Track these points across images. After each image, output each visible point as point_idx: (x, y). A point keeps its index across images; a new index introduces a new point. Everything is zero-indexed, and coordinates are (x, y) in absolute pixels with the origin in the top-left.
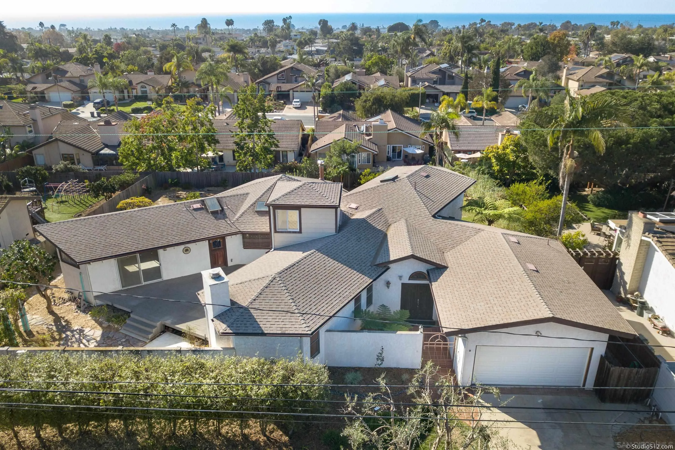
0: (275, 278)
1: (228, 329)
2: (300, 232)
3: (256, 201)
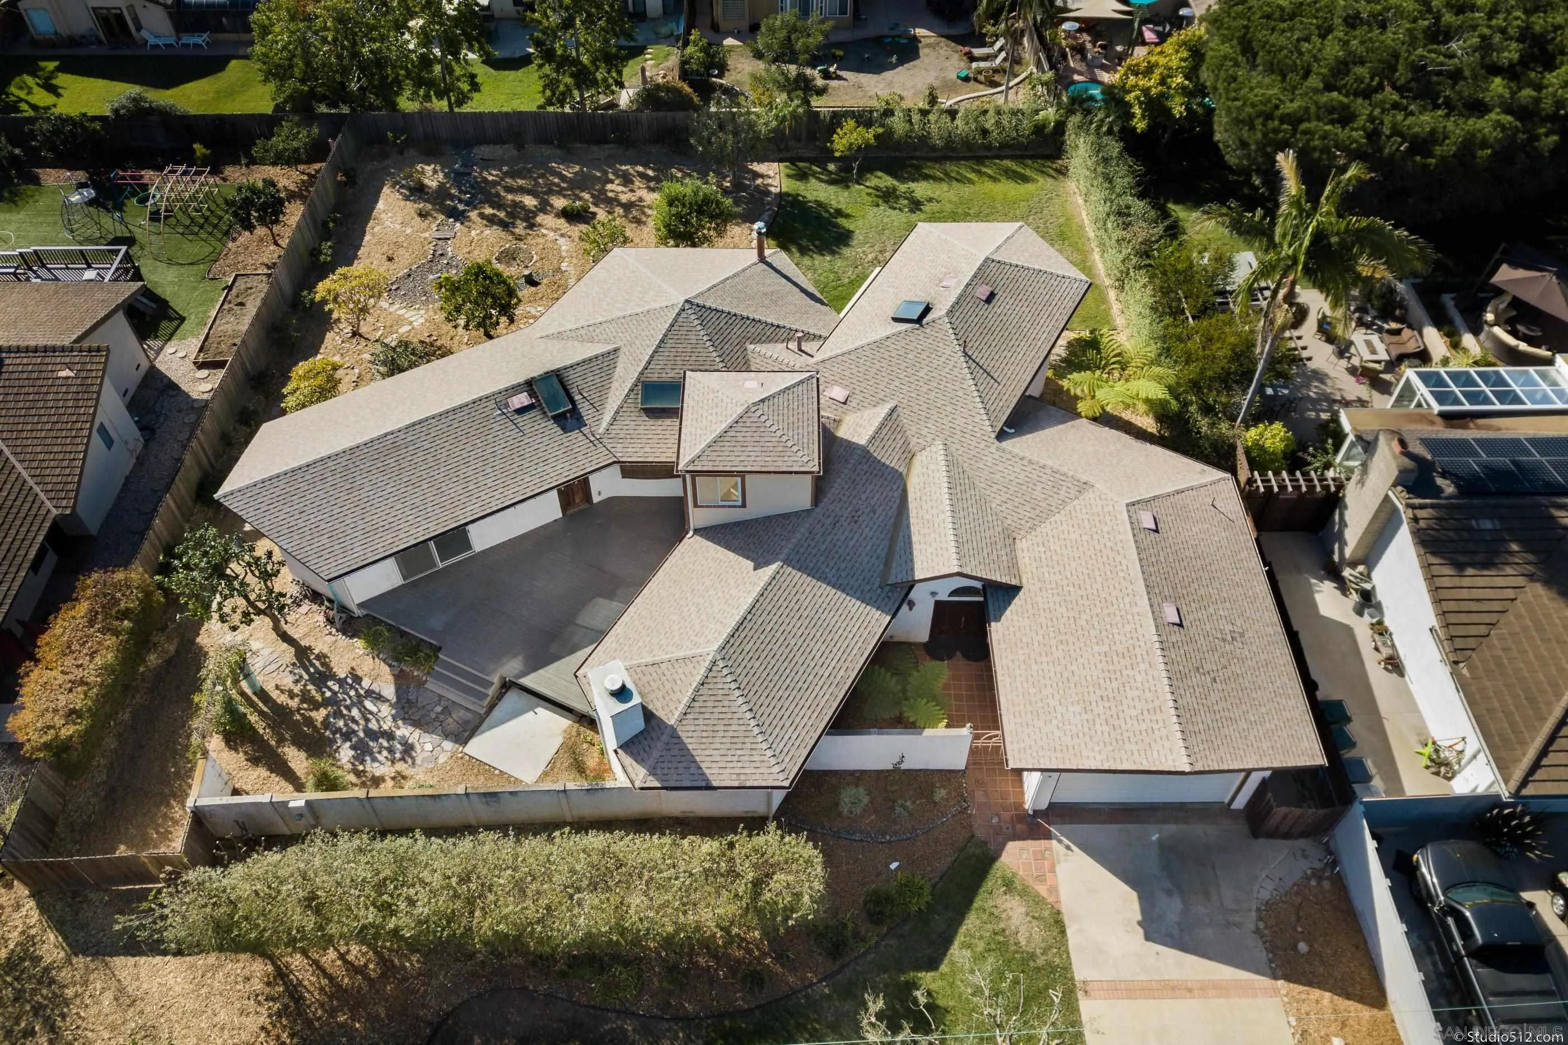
0: (714, 663)
1: (651, 778)
2: (744, 505)
3: (638, 379)
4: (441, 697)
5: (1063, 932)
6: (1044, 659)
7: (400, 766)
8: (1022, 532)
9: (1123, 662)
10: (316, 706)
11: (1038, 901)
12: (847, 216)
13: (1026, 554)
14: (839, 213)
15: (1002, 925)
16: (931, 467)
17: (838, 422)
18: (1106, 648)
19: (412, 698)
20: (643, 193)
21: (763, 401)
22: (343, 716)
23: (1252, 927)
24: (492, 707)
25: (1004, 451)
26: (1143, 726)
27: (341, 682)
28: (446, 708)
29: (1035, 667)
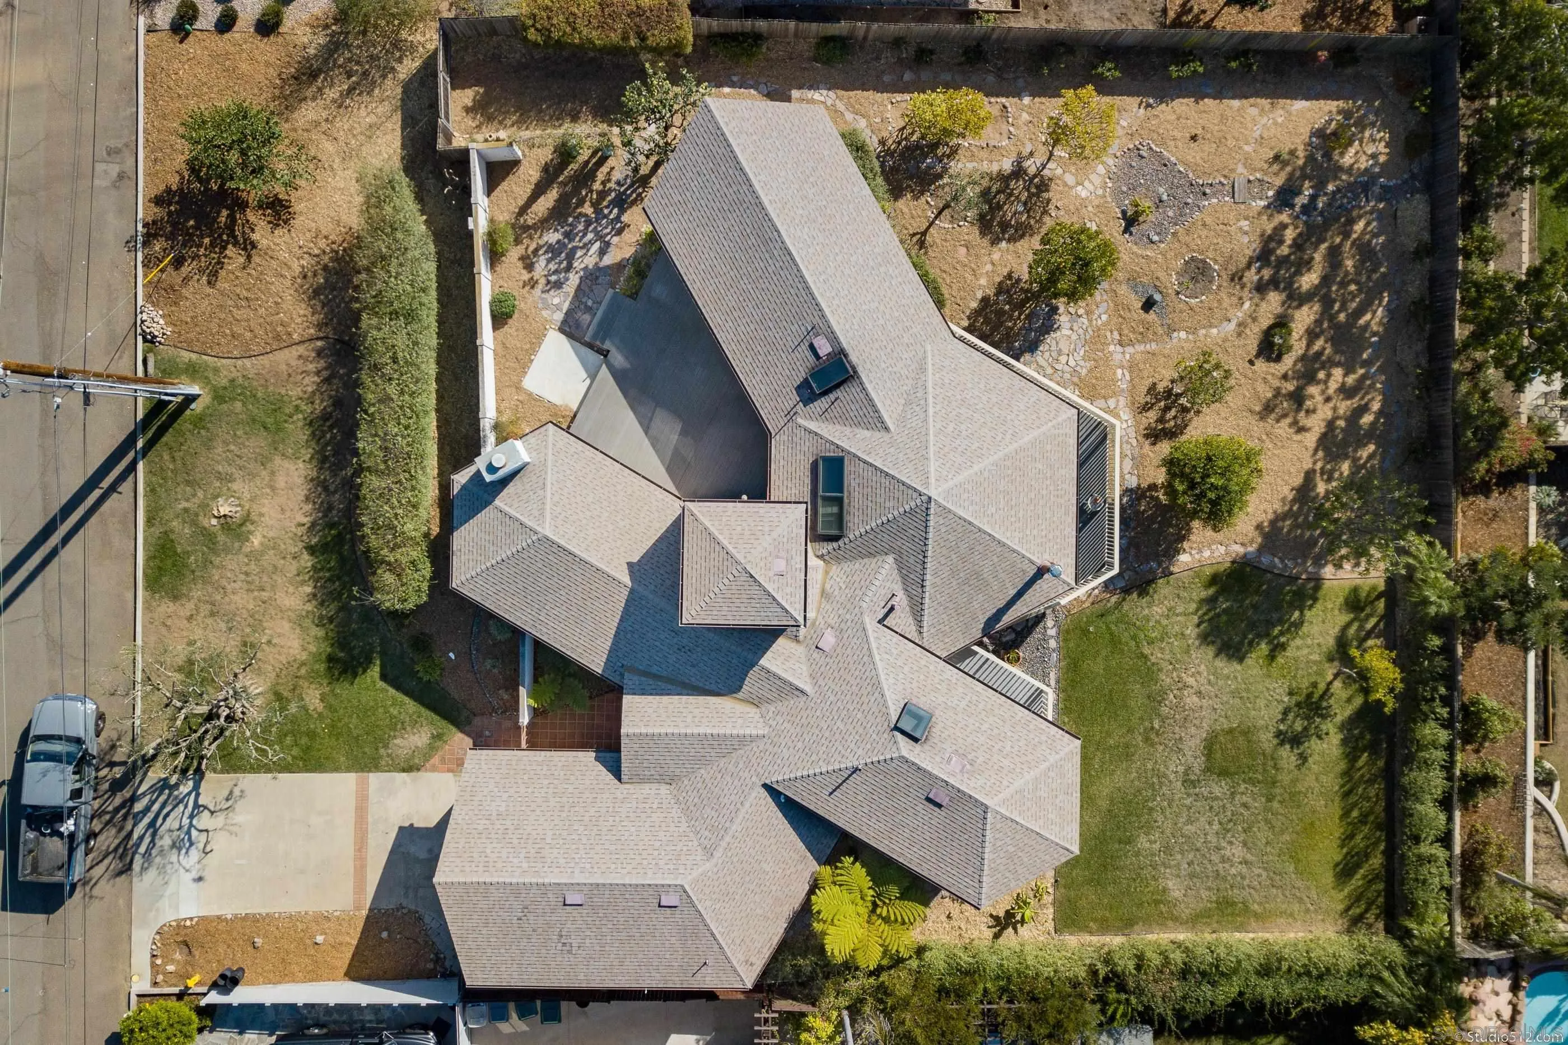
0: (537, 533)
3: (849, 453)
4: (600, 303)
5: (404, 770)
6: (551, 791)
7: (543, 281)
8: (675, 792)
9: (533, 851)
10: (595, 205)
11: (427, 756)
12: (1272, 657)
13: (653, 792)
14: (1277, 648)
15: (408, 728)
16: (740, 721)
17: (796, 639)
18: (548, 841)
19: (600, 281)
20: (1325, 412)
21: (752, 576)
22: (587, 227)
23: (404, 904)
24: (590, 346)
25: (751, 788)
26: (475, 855)
27: (618, 219)
28: (591, 308)
29: (546, 782)
